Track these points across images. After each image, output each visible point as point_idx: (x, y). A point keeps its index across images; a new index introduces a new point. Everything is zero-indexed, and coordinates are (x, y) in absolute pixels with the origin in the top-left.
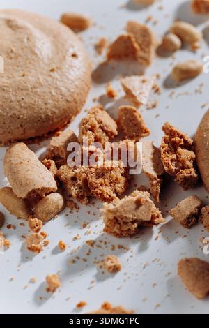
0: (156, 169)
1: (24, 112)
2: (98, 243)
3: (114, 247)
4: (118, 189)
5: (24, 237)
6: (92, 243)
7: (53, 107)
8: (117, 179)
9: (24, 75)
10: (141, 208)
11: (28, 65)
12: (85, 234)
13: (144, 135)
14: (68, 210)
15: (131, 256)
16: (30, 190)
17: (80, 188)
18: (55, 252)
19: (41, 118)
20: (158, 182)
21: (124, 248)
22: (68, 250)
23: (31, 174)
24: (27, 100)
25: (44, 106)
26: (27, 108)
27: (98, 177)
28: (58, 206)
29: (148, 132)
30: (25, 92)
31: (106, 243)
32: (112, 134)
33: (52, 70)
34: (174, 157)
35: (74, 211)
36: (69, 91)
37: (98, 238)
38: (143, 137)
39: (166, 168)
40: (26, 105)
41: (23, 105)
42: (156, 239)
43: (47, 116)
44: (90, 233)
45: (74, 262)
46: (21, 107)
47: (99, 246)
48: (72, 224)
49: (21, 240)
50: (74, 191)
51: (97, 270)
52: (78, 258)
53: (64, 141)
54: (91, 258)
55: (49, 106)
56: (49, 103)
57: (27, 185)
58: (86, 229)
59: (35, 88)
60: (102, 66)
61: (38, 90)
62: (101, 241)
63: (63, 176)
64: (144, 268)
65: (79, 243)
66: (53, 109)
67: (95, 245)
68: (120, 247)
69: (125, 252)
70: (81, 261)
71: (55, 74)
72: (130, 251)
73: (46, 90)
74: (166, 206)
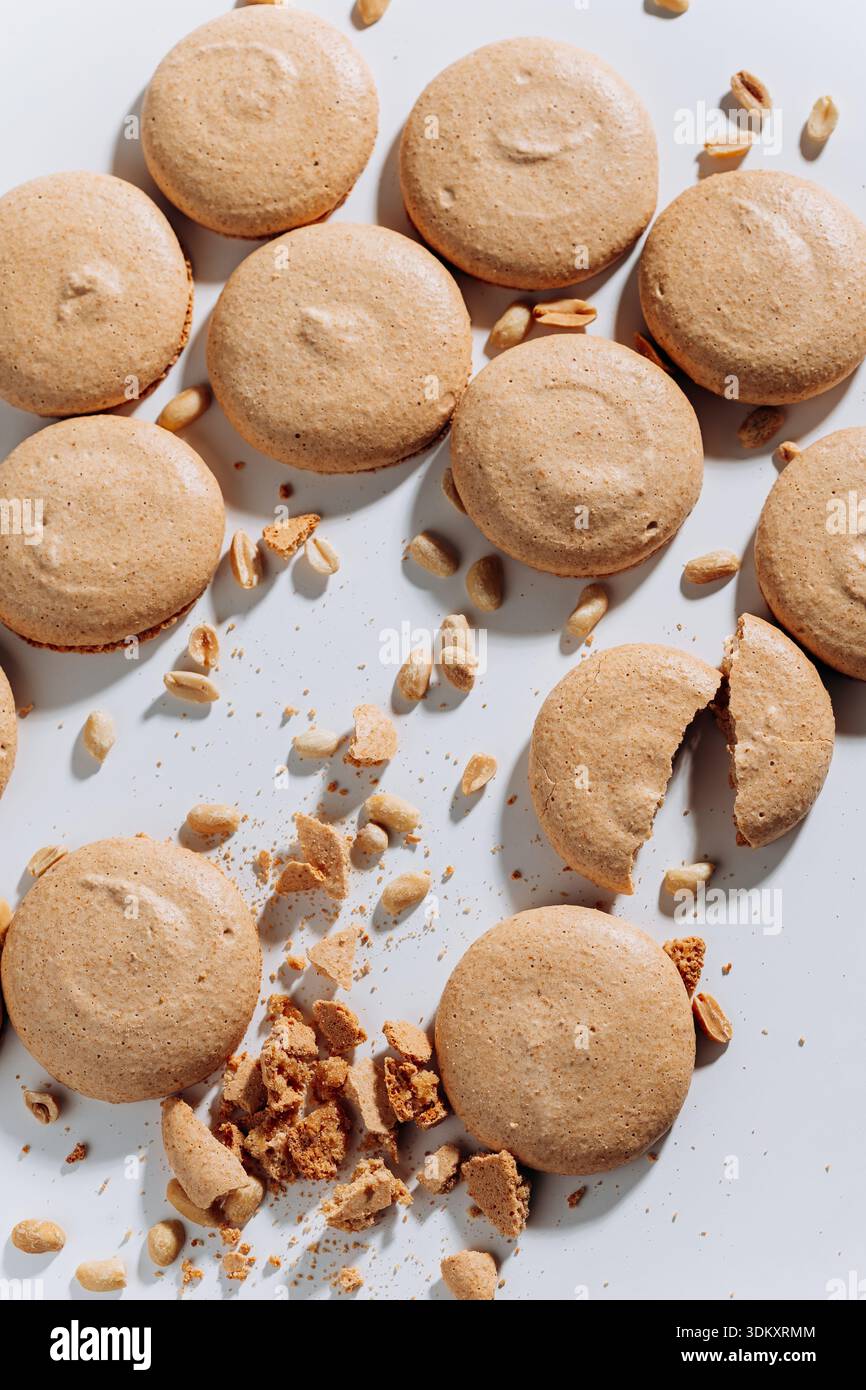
0: (385, 1122)
1: (176, 1062)
2: (324, 1245)
3: (347, 1247)
4: (337, 1157)
5: (219, 1256)
6: (315, 1248)
7: (216, 1041)
8: (332, 1141)
9: (161, 1002)
10: (375, 1196)
11: (164, 980)
12: (304, 1233)
13: (357, 1041)
14: (271, 1196)
15: (374, 1258)
16: (213, 1198)
17: (283, 1164)
18: (267, 1273)
19: (202, 1062)
20: (392, 1140)
21: (362, 1246)
22: (284, 1267)
23: (209, 1173)
24: (174, 1043)
25: (202, 1046)
26: (177, 1056)
27: (305, 1148)
28: (256, 1200)
29: (363, 1036)
30: (169, 1032)
31: (335, 1243)
32: (310, 1055)
33: (201, 979)
34: (408, 1095)
35: (281, 1194)
36: (233, 1004)
37: (323, 1236)
38: (356, 1045)
39: (400, 1119)
40: (176, 1052)
41: (171, 1052)
42: (404, 1221)
43: (210, 1056)
44: (309, 1230)
45: (296, 1283)
46: (170, 1056)
47: (326, 1250)
48: (281, 1220)
49: (216, 1262)
50: (274, 1171)
51: (331, 1290)
52: (301, 1276)
53: (242, 1087)
54: (318, 1273)
55: (210, 1042)
56: (209, 1038)
57: (207, 1191)
58: (303, 1225)
59: (182, 1020)
60: (272, 904)
61: (188, 1022)
62: (327, 1241)
63: (254, 1152)
64: (395, 1273)
65: (298, 1251)
66: (217, 1044)
67: (320, 1250)
68: (357, 1244)
69: (365, 1252)
70: (305, 1280)
71: (206, 985)
72: (370, 1249)
73: (199, 1017)
74: (410, 1158)
